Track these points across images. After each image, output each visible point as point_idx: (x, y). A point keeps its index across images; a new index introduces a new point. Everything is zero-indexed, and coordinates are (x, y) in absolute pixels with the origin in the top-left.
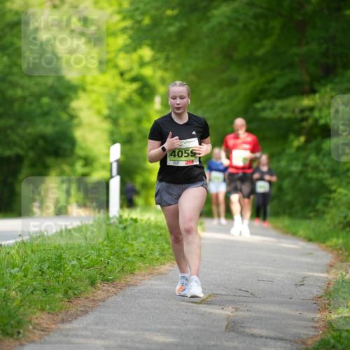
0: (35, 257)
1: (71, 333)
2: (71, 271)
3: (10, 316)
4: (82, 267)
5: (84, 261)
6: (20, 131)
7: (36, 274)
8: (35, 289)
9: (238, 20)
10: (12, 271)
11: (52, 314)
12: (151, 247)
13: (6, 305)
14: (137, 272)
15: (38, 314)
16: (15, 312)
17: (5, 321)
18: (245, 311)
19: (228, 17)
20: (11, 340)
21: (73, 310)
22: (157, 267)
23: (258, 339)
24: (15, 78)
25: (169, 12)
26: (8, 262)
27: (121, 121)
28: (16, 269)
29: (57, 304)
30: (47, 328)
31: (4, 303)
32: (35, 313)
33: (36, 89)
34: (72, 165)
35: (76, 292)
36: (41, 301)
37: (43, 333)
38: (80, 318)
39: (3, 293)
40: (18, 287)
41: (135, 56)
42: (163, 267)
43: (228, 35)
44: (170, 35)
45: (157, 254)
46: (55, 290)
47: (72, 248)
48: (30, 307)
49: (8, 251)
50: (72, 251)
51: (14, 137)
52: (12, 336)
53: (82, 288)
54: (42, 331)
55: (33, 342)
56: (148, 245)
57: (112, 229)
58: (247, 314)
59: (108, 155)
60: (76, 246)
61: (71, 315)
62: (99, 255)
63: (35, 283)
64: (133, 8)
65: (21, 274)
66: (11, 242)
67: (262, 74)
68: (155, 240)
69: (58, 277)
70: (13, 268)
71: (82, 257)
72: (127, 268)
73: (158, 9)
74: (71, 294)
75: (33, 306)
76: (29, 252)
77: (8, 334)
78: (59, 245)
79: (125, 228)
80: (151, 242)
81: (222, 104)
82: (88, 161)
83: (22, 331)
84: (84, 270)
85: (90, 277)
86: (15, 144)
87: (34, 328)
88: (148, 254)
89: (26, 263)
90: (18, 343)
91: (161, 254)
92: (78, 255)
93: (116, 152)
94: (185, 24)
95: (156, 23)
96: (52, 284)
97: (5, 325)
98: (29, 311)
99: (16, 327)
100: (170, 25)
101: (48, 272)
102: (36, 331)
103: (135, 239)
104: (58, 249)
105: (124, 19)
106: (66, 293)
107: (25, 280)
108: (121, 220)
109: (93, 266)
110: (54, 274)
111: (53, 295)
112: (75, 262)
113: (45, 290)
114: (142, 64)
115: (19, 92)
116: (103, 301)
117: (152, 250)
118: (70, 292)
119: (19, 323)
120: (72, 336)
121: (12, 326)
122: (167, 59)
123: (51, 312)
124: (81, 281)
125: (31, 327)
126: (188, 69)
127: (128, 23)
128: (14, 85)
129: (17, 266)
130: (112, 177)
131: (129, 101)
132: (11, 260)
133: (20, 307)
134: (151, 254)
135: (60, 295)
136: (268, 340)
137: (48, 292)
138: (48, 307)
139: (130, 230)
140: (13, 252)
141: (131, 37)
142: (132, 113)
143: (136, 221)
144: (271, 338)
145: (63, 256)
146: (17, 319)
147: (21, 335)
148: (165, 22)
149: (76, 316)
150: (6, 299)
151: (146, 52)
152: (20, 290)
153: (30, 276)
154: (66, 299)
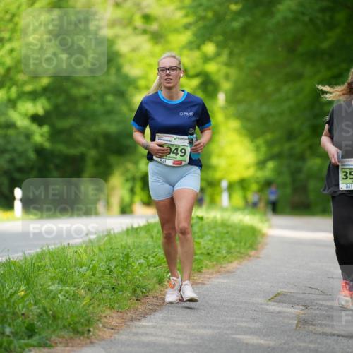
0: (103, 256)
1: (141, 331)
2: (138, 270)
3: (80, 314)
4: (149, 266)
5: (152, 259)
6: (84, 130)
7: (104, 273)
8: (104, 288)
9: (303, 14)
10: (81, 270)
11: (121, 312)
12: (218, 245)
13: (76, 303)
14: (204, 270)
15: (108, 312)
16: (85, 311)
17: (76, 319)
18: (315, 309)
19: (292, 11)
20: (82, 338)
21: (141, 309)
22: (224, 265)
23: (330, 337)
25: (234, 7)
26: (76, 260)
28: (84, 268)
29: (125, 303)
30: (116, 326)
31: (73, 302)
32: (104, 311)
33: (99, 88)
34: (136, 163)
35: (144, 291)
36: (110, 299)
37: (113, 331)
38: (149, 316)
39: (72, 292)
40: (87, 285)
41: (197, 54)
42: (230, 265)
43: (294, 29)
44: (233, 31)
45: (224, 252)
46: (123, 289)
47: (139, 247)
48: (99, 305)
49: (75, 249)
50: (139, 250)
51: (78, 136)
52: (83, 334)
53: (150, 287)
54: (112, 329)
55: (103, 339)
56: (215, 243)
58: (318, 312)
60: (142, 245)
61: (140, 313)
63: (103, 282)
64: (196, 3)
65: (89, 273)
66: (78, 241)
67: (329, 68)
68: (222, 238)
69: (125, 275)
70: (81, 267)
71: (149, 255)
73: (220, 4)
75: (102, 305)
76: (96, 251)
77: (78, 332)
78: (126, 244)
80: (218, 240)
81: (288, 99)
83: (92, 330)
84: (151, 268)
85: (157, 276)
86: (79, 142)
87: (104, 326)
88: (215, 252)
89: (94, 262)
90: (88, 341)
91: (229, 252)
92: (145, 254)
94: (248, 19)
95: (219, 18)
96: (120, 283)
98: (99, 309)
99: (86, 326)
100: (233, 19)
101: (115, 270)
102: (105, 329)
103: (202, 237)
104: (125, 248)
105: (186, 15)
106: (134, 291)
107: (94, 279)
109: (160, 265)
110: (121, 272)
111: (121, 293)
112: (142, 261)
113: (113, 288)
114: (206, 59)
115: (83, 91)
117: (219, 248)
118: (138, 291)
119: (88, 320)
120: (142, 334)
121: (82, 324)
122: (231, 54)
123: (120, 310)
124: (149, 280)
125: (100, 325)
126: (251, 64)
127: (190, 19)
128: (78, 84)
129: (85, 265)
132: (79, 259)
133: (89, 305)
134: (218, 252)
135: (128, 294)
136: (341, 338)
137: (116, 290)
138: (116, 305)
139: (196, 229)
140: (81, 251)
141: (195, 35)
143: (201, 219)
144: (343, 336)
145: (131, 254)
146: (86, 317)
147: (91, 334)
148: (228, 17)
149: (144, 315)
150: (75, 297)
151: (210, 48)
152: (89, 289)
153: (98, 275)
154: (134, 298)
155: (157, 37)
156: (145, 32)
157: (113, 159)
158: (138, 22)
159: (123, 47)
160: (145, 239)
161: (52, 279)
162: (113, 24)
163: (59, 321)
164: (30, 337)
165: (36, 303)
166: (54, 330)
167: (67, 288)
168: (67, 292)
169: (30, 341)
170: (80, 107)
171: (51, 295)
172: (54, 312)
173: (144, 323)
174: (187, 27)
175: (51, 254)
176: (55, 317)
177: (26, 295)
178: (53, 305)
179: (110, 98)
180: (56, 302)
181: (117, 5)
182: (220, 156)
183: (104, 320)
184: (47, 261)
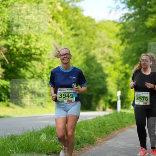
0: (98, 123)
1: (108, 144)
2: (107, 127)
3: (91, 139)
4: (110, 125)
6: (93, 88)
7: (98, 127)
8: (98, 132)
13: (90, 136)
14: (126, 127)
15: (99, 138)
16: (93, 138)
17: (90, 140)
21: (108, 138)
24: (91, 74)
25: (134, 55)
27: (121, 84)
29: (104, 136)
34: (107, 97)
37: (100, 144)
41: (124, 67)
42: (133, 126)
45: (131, 122)
51: (91, 89)
52: (92, 144)
53: (111, 131)
55: (98, 146)
56: (129, 119)
57: (119, 115)
59: (117, 94)
60: (108, 120)
61: (108, 139)
62: (115, 122)
63: (98, 130)
64: (123, 54)
65: (94, 127)
66: (91, 118)
70: (92, 126)
71: (110, 122)
72: (123, 126)
73: (130, 54)
74: (108, 133)
75: (97, 136)
76: (96, 121)
77: (91, 144)
78: (104, 119)
79: (122, 115)
82: (111, 96)
83: (95, 143)
84: (111, 126)
85: (113, 128)
86: (91, 91)
88: (129, 122)
89: (95, 124)
90: (94, 146)
93: (119, 93)
95: (130, 57)
96: (102, 130)
97: (90, 141)
100: (134, 58)
101: (101, 127)
103: (125, 118)
105: (121, 56)
106: (106, 133)
107: (95, 129)
108: (121, 112)
110: (103, 127)
112: (108, 124)
113: (100, 132)
114: (126, 68)
115: (92, 77)
116: (116, 135)
118: (107, 132)
119: (94, 141)
121: (92, 141)
123: (102, 138)
124: (110, 129)
125: (97, 142)
127: (122, 58)
128: (91, 75)
130: (118, 100)
131: (123, 79)
132: (91, 123)
133: (94, 136)
135: (104, 133)
138: (101, 136)
139: (123, 115)
140: (91, 121)
141: (123, 62)
142: (124, 82)
143: (125, 113)
145: (105, 122)
150: (90, 134)
151: (127, 65)
152: (94, 132)
153: (96, 128)
154: (106, 134)
155: (113, 62)
156: (109, 61)
157: (100, 95)
158: (108, 58)
159: (103, 65)
160: (109, 118)
161: (84, 129)
162: (101, 59)
163: (86, 141)
164: (78, 145)
165: (79, 135)
166: (84, 143)
167: (88, 131)
168: (88, 132)
169: (78, 146)
170: (92, 81)
171: (84, 133)
172: (84, 138)
173: (109, 141)
174: (121, 60)
175: (84, 122)
176: (84, 139)
177: (77, 133)
178: (84, 136)
179: (100, 79)
180: (85, 135)
181: (102, 54)
182: (130, 95)
183: (98, 140)
184: (82, 124)
